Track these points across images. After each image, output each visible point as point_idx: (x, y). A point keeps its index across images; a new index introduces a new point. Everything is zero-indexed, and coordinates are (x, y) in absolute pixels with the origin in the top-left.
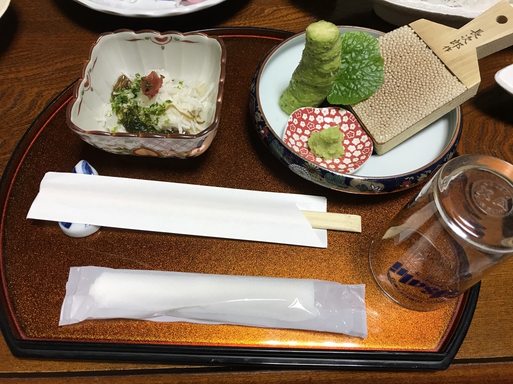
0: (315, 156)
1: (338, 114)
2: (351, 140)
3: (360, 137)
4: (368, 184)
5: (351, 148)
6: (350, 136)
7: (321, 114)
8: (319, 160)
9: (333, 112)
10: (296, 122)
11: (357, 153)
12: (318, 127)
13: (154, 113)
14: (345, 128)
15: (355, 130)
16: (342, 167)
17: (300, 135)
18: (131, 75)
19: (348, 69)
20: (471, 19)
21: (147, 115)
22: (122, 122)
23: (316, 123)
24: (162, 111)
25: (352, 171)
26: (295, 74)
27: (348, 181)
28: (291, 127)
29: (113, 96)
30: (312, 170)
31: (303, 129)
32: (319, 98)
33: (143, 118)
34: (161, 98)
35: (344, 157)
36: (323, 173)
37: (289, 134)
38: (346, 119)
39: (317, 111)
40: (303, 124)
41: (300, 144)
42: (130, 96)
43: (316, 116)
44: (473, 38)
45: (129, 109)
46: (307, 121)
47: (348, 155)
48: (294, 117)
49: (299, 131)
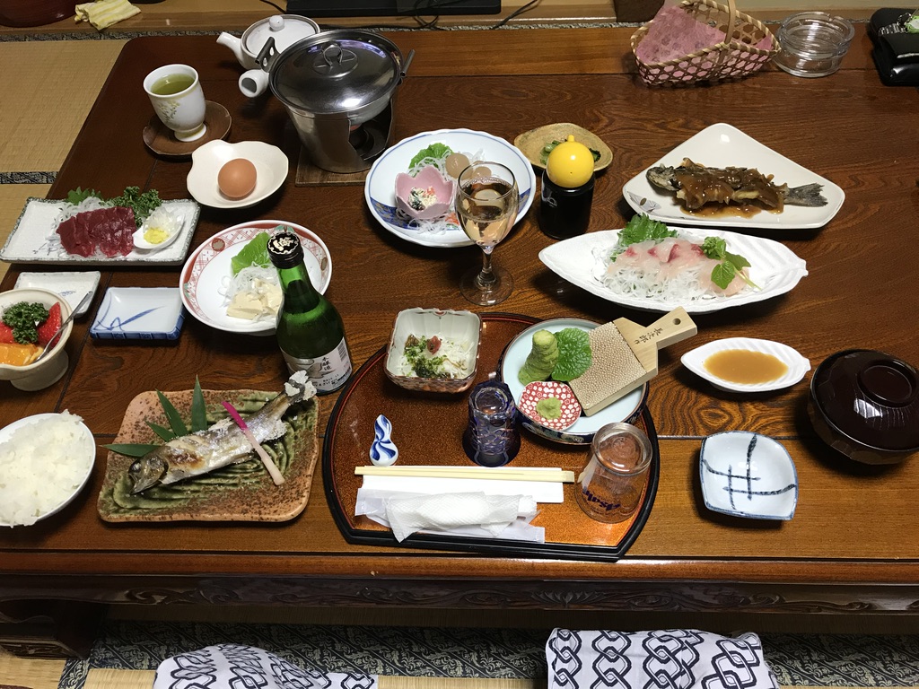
0: (541, 417)
1: (559, 387)
2: (567, 406)
3: (573, 404)
4: (573, 438)
5: (567, 412)
6: (567, 403)
7: (547, 386)
8: (543, 419)
9: (556, 385)
10: (528, 392)
11: (570, 416)
12: (545, 395)
13: (435, 364)
14: (564, 396)
15: (570, 399)
16: (559, 425)
17: (531, 401)
18: (418, 336)
19: (566, 354)
20: (668, 312)
21: (430, 365)
22: (414, 369)
23: (543, 392)
24: (441, 362)
25: (564, 428)
26: (529, 358)
27: (560, 435)
28: (525, 396)
29: (406, 351)
30: (537, 427)
31: (534, 397)
32: (546, 376)
33: (427, 367)
34: (440, 354)
35: (561, 418)
36: (544, 429)
37: (523, 400)
38: (564, 390)
39: (544, 384)
40: (533, 393)
41: (530, 408)
42: (418, 350)
43: (543, 387)
44: (655, 335)
45: (419, 360)
46: (536, 391)
47: (564, 416)
48: (527, 388)
49: (531, 398)
